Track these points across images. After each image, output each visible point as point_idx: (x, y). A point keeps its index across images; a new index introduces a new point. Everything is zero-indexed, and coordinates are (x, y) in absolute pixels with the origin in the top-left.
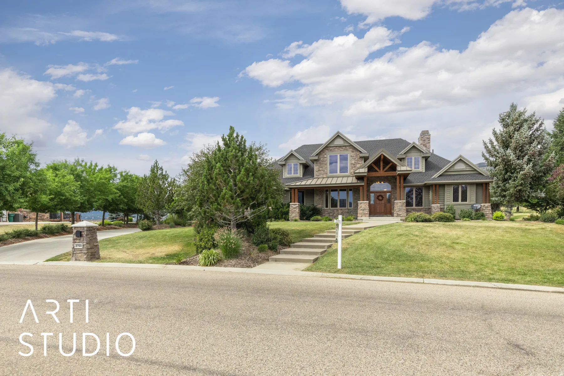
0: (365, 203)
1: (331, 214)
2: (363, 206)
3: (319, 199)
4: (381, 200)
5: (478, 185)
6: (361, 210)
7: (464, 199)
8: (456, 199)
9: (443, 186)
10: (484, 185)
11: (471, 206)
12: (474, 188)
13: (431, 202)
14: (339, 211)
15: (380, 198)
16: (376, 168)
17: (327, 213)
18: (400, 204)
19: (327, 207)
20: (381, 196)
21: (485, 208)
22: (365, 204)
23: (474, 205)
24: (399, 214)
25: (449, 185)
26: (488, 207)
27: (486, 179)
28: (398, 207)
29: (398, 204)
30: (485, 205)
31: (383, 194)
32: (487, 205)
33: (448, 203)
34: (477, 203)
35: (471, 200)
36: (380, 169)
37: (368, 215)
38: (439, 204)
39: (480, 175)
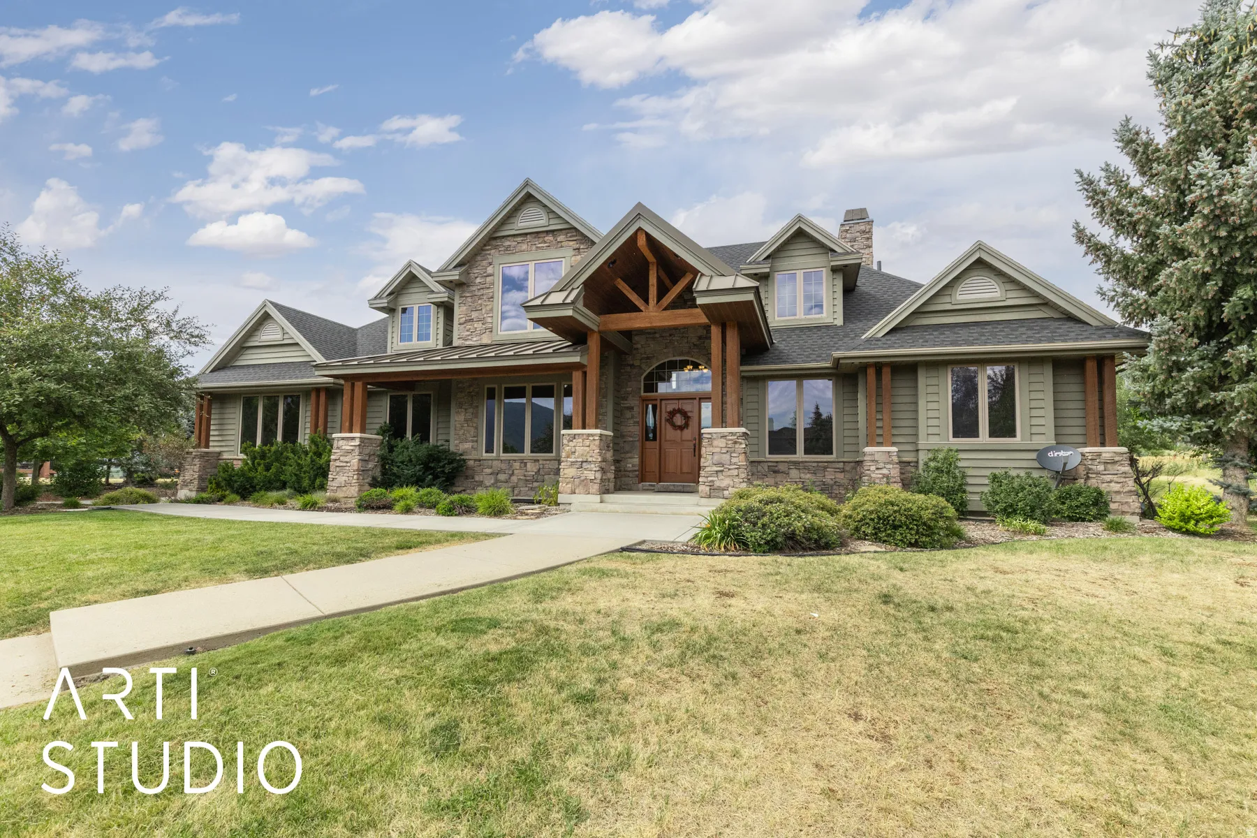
0: (589, 435)
1: (502, 477)
2: (579, 450)
3: (466, 420)
4: (681, 428)
5: (1065, 365)
6: (573, 463)
7: (1003, 424)
8: (964, 425)
9: (907, 369)
10: (1091, 367)
11: (1034, 455)
12: (1045, 378)
13: (862, 439)
14: (528, 465)
15: (679, 420)
16: (634, 298)
17: (488, 471)
18: (721, 443)
19: (489, 449)
20: (680, 411)
21: (1101, 468)
22: (587, 443)
23: (1051, 454)
24: (717, 484)
25: (936, 364)
26: (1114, 463)
27: (1102, 337)
28: (716, 457)
29: (715, 443)
30: (1099, 454)
31: (687, 407)
32: (1108, 451)
33: (934, 442)
34: (1060, 443)
35: (1035, 430)
36: (646, 301)
37: (596, 487)
38: (893, 444)
39: (1071, 324)
